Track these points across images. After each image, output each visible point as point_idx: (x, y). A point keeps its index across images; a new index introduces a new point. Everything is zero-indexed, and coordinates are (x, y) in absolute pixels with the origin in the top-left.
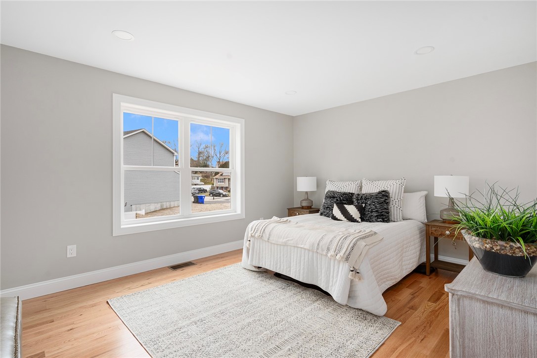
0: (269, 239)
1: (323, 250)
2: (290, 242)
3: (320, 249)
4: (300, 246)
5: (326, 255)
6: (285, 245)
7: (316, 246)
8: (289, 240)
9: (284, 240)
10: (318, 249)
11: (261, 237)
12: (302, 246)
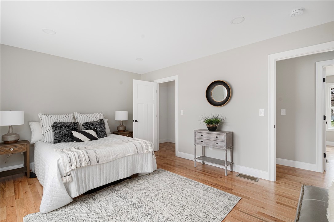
0: (98, 162)
1: (140, 152)
2: (119, 156)
3: (139, 151)
4: (127, 155)
5: (144, 153)
6: (116, 159)
7: (136, 151)
8: (117, 155)
9: (114, 157)
10: (138, 152)
11: (89, 164)
12: (129, 154)
